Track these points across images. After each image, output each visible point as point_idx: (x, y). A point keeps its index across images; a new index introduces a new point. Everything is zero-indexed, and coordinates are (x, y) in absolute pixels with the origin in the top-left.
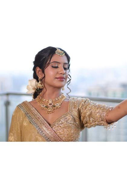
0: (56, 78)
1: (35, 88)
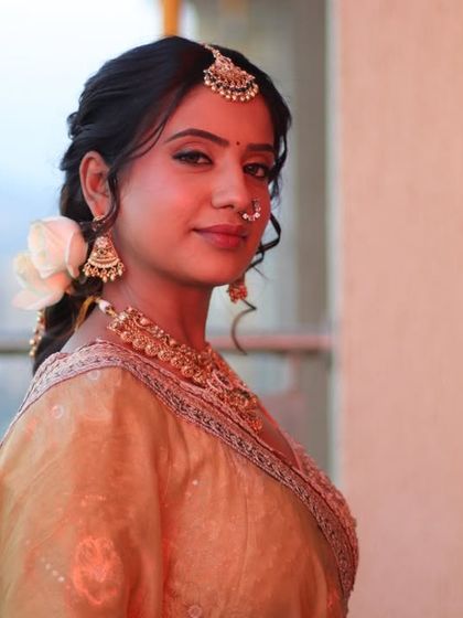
0: (196, 230)
1: (66, 272)
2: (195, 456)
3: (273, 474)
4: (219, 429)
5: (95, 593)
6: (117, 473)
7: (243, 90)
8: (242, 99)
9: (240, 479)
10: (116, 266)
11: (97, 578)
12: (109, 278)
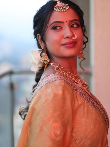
0: (62, 45)
2: (80, 103)
3: (96, 107)
4: (85, 96)
5: (57, 137)
6: (63, 107)
7: (65, 8)
8: (65, 10)
9: (90, 109)
10: (48, 60)
11: (57, 133)
12: (46, 63)
